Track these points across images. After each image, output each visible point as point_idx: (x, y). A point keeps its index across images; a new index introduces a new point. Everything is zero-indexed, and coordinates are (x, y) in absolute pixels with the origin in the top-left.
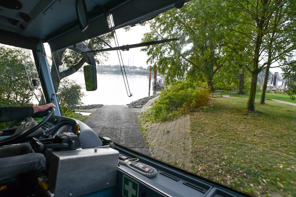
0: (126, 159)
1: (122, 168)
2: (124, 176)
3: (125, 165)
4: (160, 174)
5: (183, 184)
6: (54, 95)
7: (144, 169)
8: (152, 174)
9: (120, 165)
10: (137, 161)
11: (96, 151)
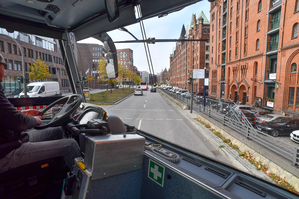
0: (150, 145)
1: (147, 152)
2: (150, 160)
3: (149, 150)
4: (183, 159)
5: (205, 169)
6: (78, 82)
7: (168, 154)
8: (175, 159)
9: (145, 150)
10: (160, 147)
11: (125, 136)
